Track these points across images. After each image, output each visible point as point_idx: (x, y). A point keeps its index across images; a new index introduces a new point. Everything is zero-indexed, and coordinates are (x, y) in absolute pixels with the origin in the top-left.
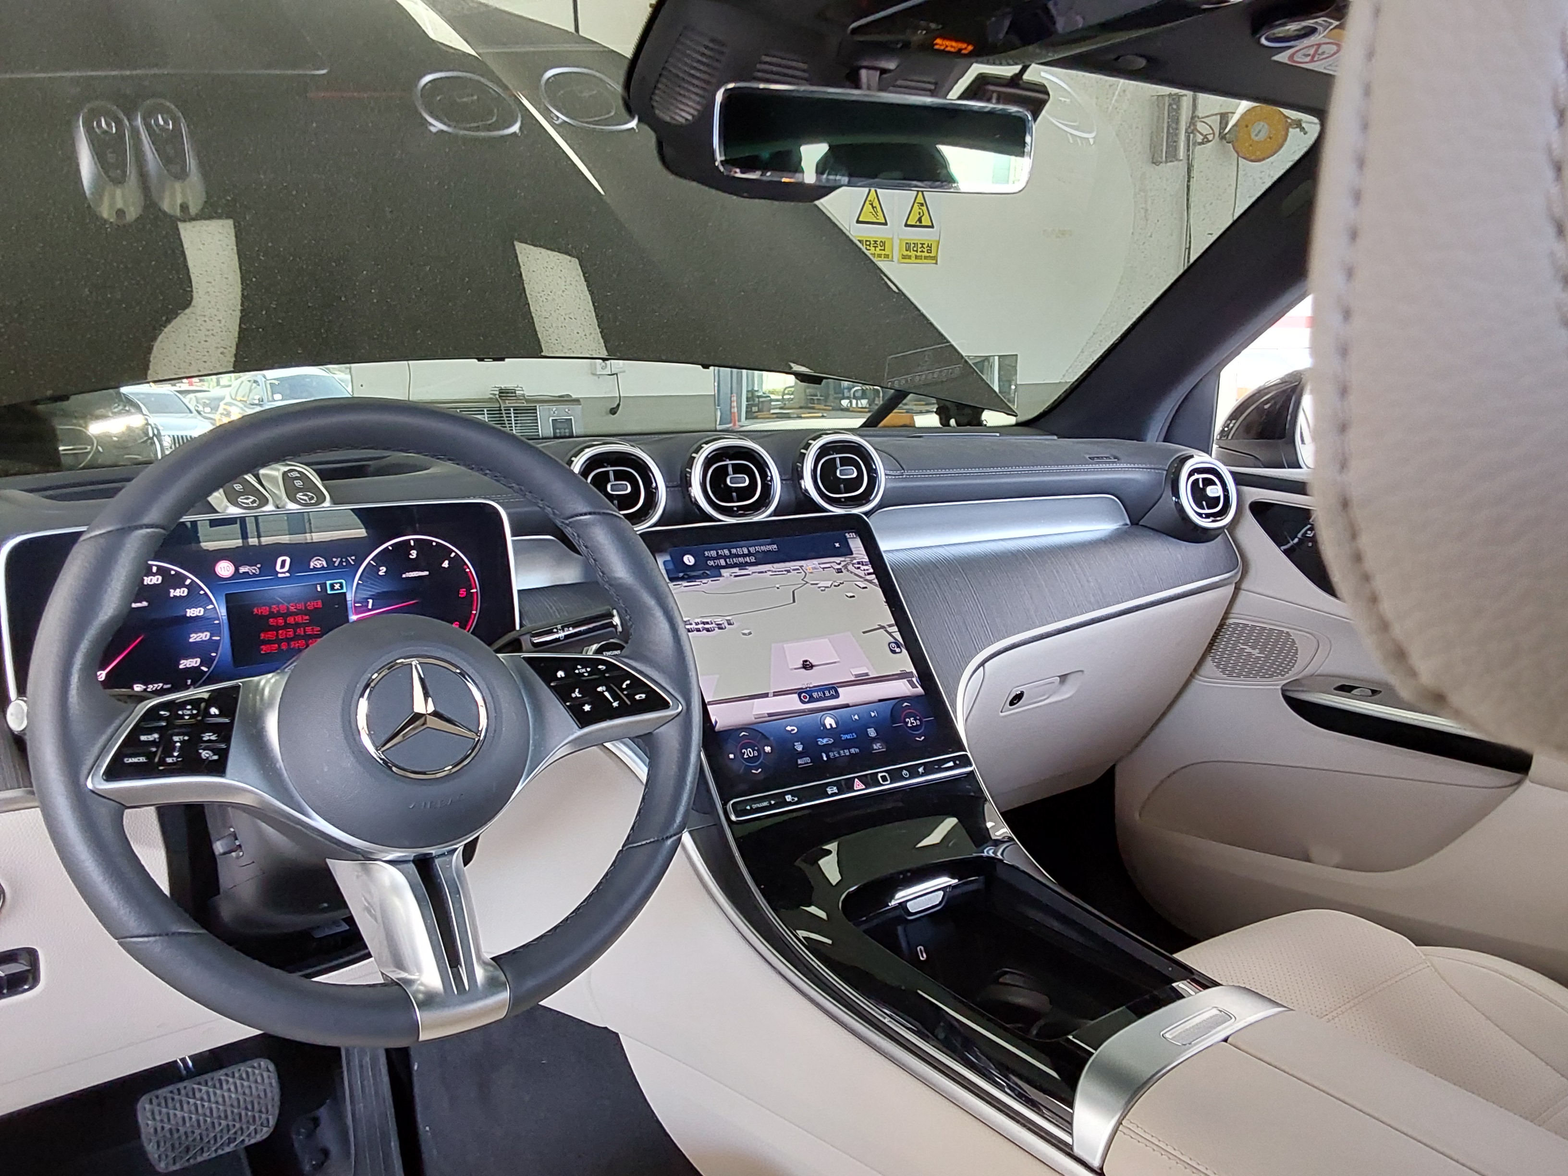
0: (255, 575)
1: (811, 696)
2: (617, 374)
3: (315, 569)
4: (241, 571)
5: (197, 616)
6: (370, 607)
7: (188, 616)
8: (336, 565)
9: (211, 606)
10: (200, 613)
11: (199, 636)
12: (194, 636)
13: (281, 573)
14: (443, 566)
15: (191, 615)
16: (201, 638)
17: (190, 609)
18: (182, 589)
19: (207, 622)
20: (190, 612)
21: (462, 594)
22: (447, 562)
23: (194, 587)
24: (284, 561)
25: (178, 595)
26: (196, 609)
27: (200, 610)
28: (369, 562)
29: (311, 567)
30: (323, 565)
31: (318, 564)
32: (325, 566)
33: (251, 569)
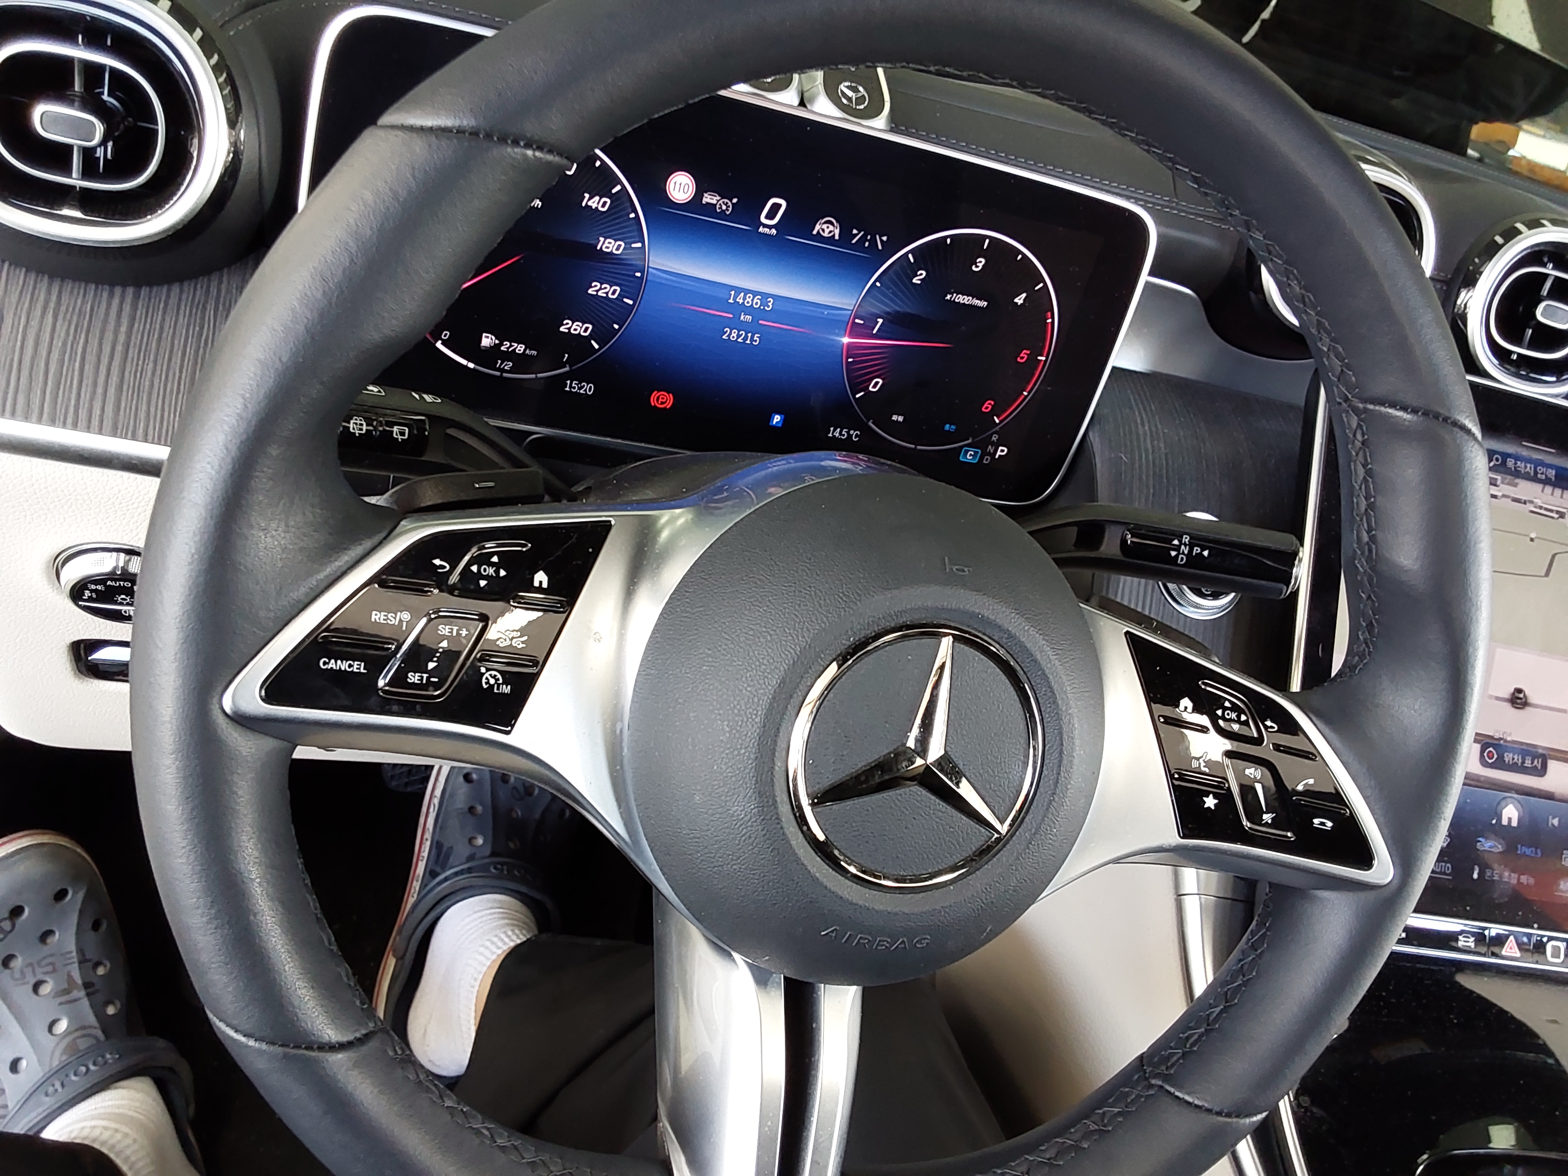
0: (722, 215)
1: (1501, 757)
3: (819, 237)
4: (705, 200)
5: (611, 253)
6: (874, 332)
7: (598, 248)
8: (854, 241)
9: (639, 245)
10: (617, 249)
11: (605, 288)
12: (596, 286)
13: (765, 226)
14: (1016, 300)
15: (604, 249)
16: (607, 293)
17: (606, 238)
18: (604, 199)
19: (623, 269)
20: (604, 243)
21: (1022, 358)
22: (1024, 295)
23: (623, 203)
24: (776, 207)
25: (594, 206)
26: (616, 240)
27: (620, 246)
28: (907, 254)
29: (815, 232)
30: (834, 235)
31: (827, 231)
32: (837, 237)
33: (721, 202)
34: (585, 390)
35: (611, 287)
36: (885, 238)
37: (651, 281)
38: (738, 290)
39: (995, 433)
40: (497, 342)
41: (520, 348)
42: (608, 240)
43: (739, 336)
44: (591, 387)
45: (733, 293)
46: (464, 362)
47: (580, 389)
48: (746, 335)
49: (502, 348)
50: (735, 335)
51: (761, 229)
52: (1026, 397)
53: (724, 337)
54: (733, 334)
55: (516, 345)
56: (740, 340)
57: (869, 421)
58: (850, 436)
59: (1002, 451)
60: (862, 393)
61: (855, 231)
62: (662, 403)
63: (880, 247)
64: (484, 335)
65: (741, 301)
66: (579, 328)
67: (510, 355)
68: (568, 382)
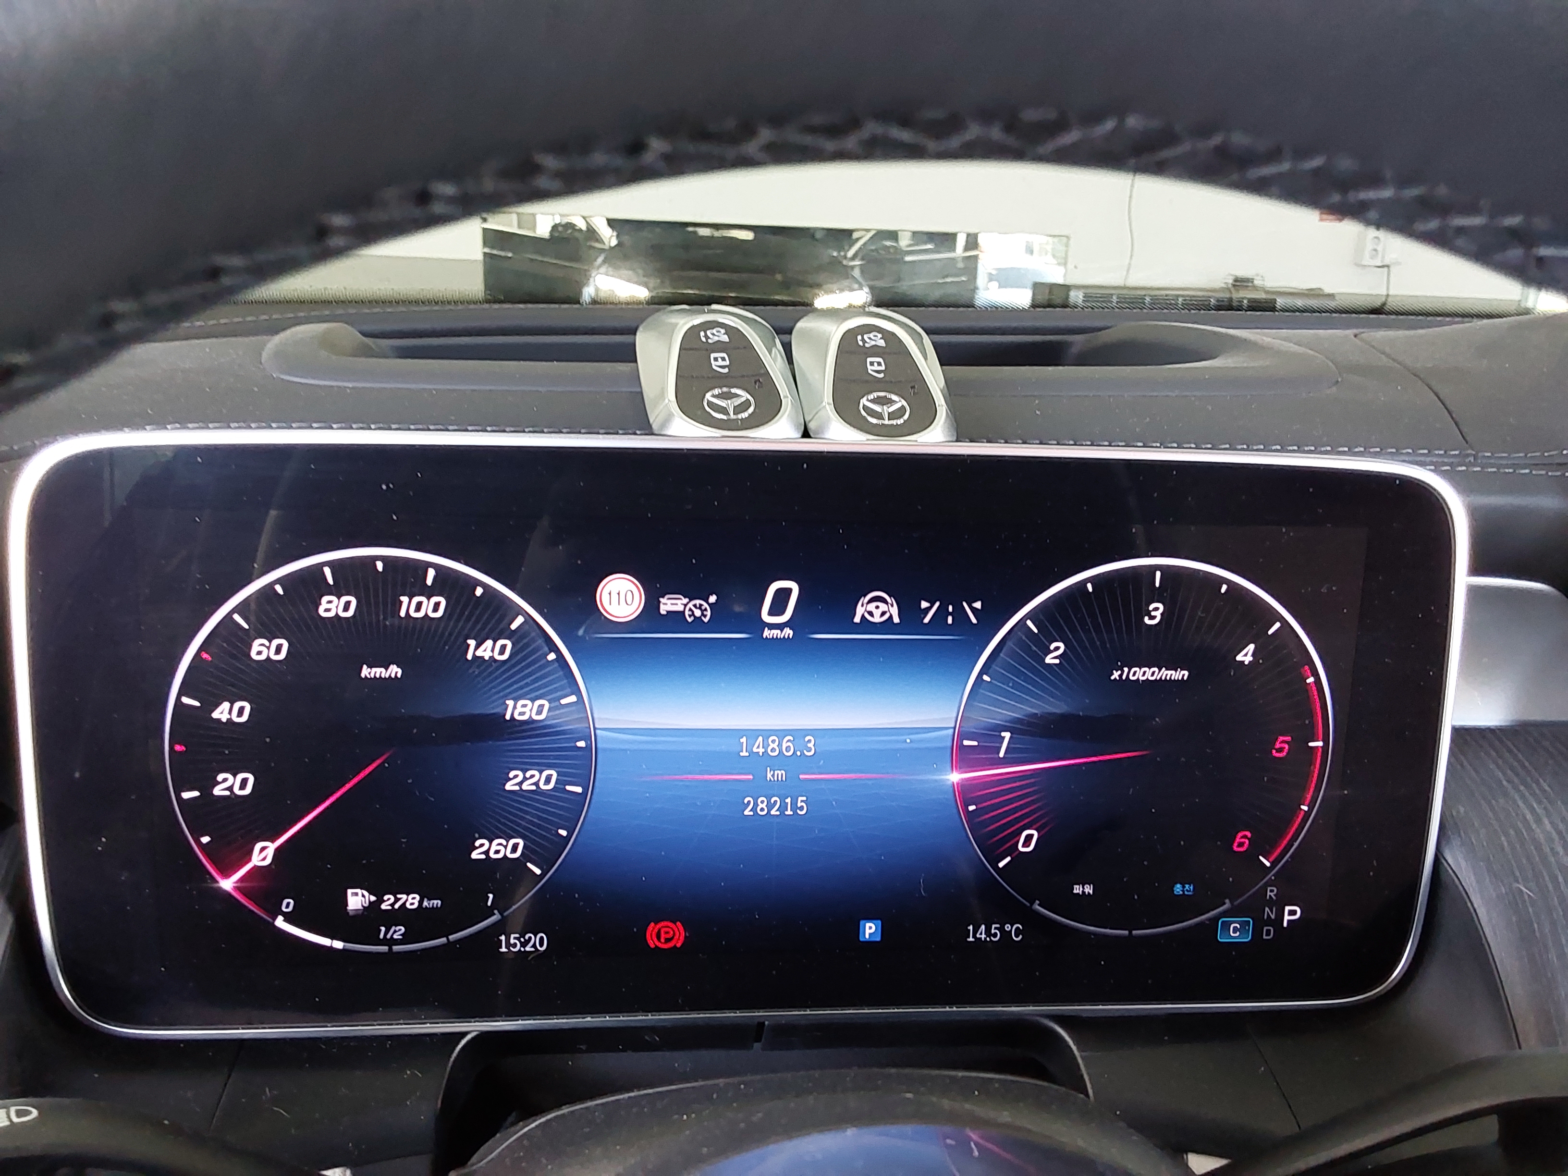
0: (698, 625)
2: (1388, 266)
3: (866, 625)
4: (663, 610)
5: (531, 721)
6: (1001, 755)
7: (508, 717)
8: (926, 620)
9: (573, 699)
10: (539, 712)
11: (532, 776)
12: (516, 776)
13: (772, 626)
14: (1239, 658)
15: (517, 717)
16: (536, 784)
17: (516, 700)
18: (500, 642)
19: (554, 741)
20: (515, 707)
21: (1280, 750)
22: (1251, 647)
23: (533, 640)
24: (783, 596)
25: (487, 655)
26: (533, 700)
27: (542, 706)
28: (1022, 621)
29: (857, 619)
30: (891, 617)
31: (876, 613)
32: (896, 620)
33: (690, 605)
34: (534, 946)
35: (541, 772)
36: (978, 605)
37: (605, 750)
38: (753, 734)
39: (1270, 883)
40: (373, 898)
41: (412, 901)
42: (521, 702)
43: (770, 807)
44: (542, 939)
45: (744, 740)
46: (325, 941)
47: (524, 945)
48: (783, 801)
49: (384, 907)
50: (764, 806)
51: (767, 633)
52: (1307, 814)
53: (747, 812)
54: (761, 806)
55: (404, 897)
56: (773, 812)
57: (1032, 903)
58: (1006, 935)
59: (1291, 913)
60: (1008, 859)
61: (924, 604)
62: (668, 940)
63: (974, 621)
64: (350, 891)
65: (761, 750)
66: (502, 848)
67: (400, 915)
68: (503, 938)
